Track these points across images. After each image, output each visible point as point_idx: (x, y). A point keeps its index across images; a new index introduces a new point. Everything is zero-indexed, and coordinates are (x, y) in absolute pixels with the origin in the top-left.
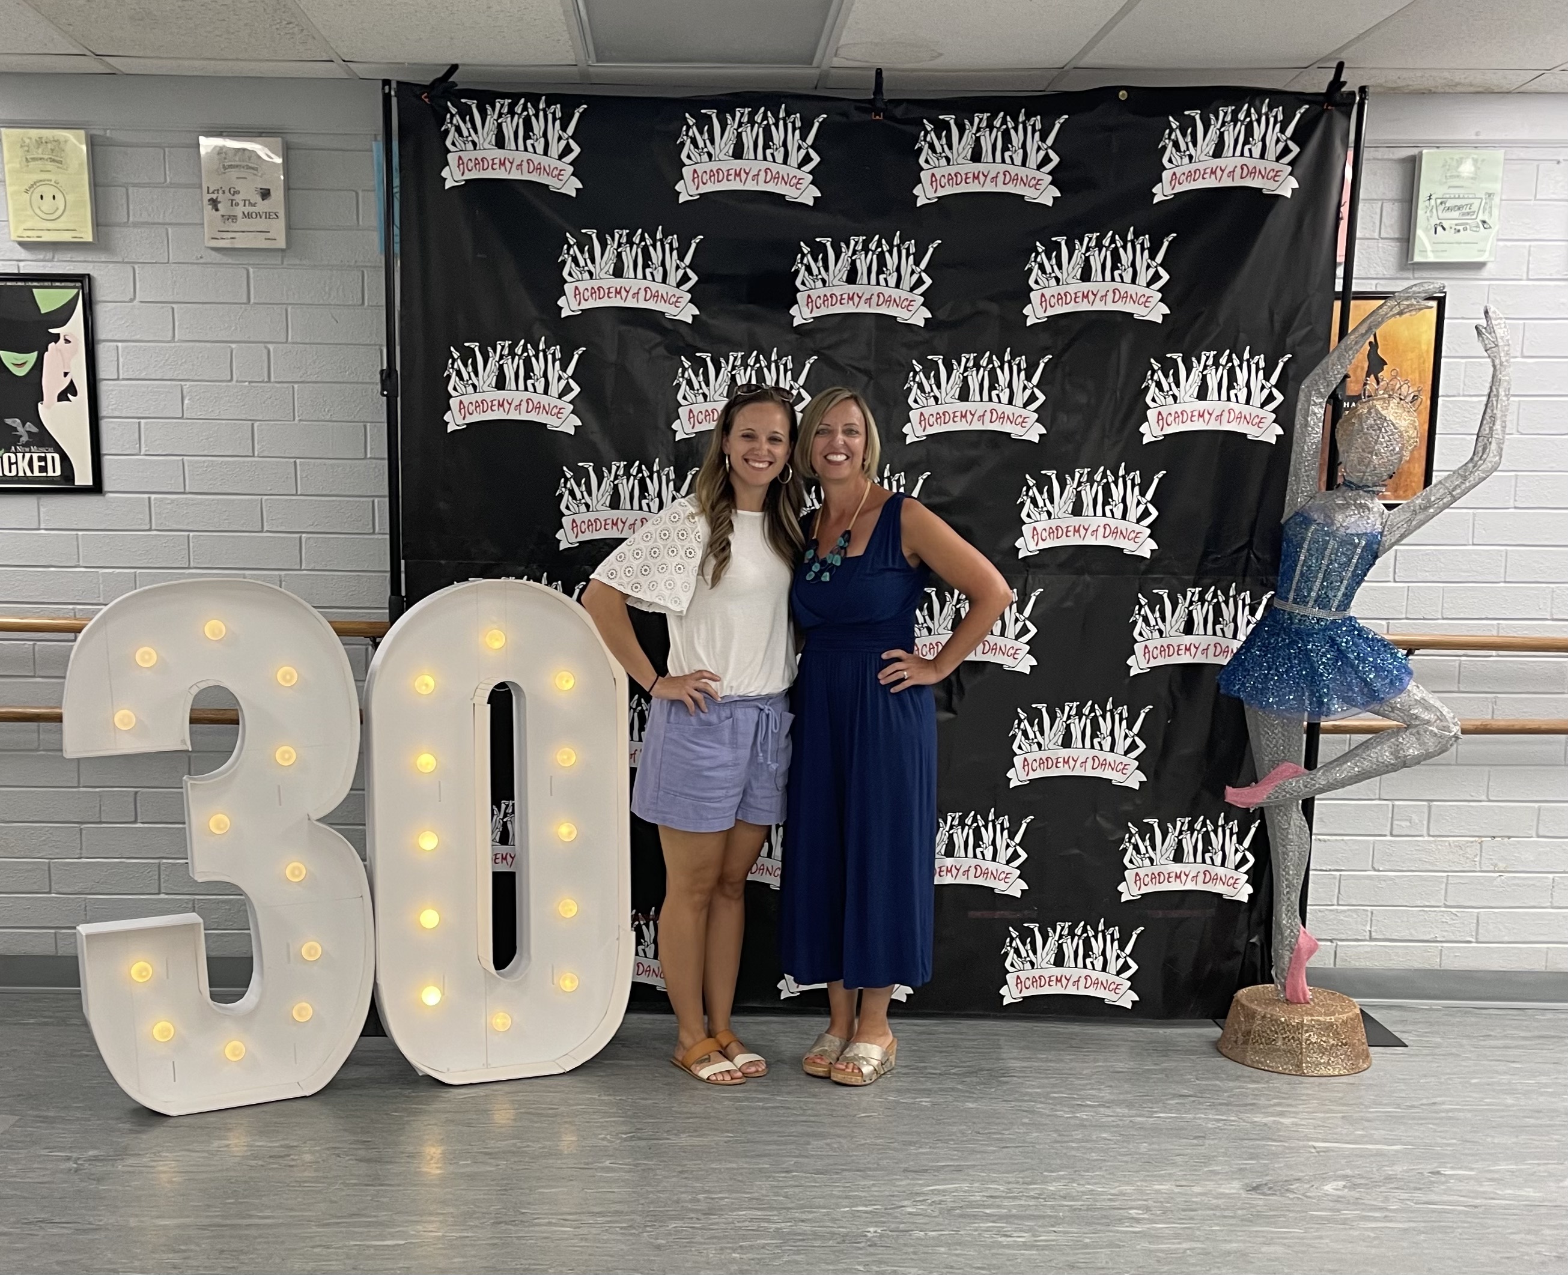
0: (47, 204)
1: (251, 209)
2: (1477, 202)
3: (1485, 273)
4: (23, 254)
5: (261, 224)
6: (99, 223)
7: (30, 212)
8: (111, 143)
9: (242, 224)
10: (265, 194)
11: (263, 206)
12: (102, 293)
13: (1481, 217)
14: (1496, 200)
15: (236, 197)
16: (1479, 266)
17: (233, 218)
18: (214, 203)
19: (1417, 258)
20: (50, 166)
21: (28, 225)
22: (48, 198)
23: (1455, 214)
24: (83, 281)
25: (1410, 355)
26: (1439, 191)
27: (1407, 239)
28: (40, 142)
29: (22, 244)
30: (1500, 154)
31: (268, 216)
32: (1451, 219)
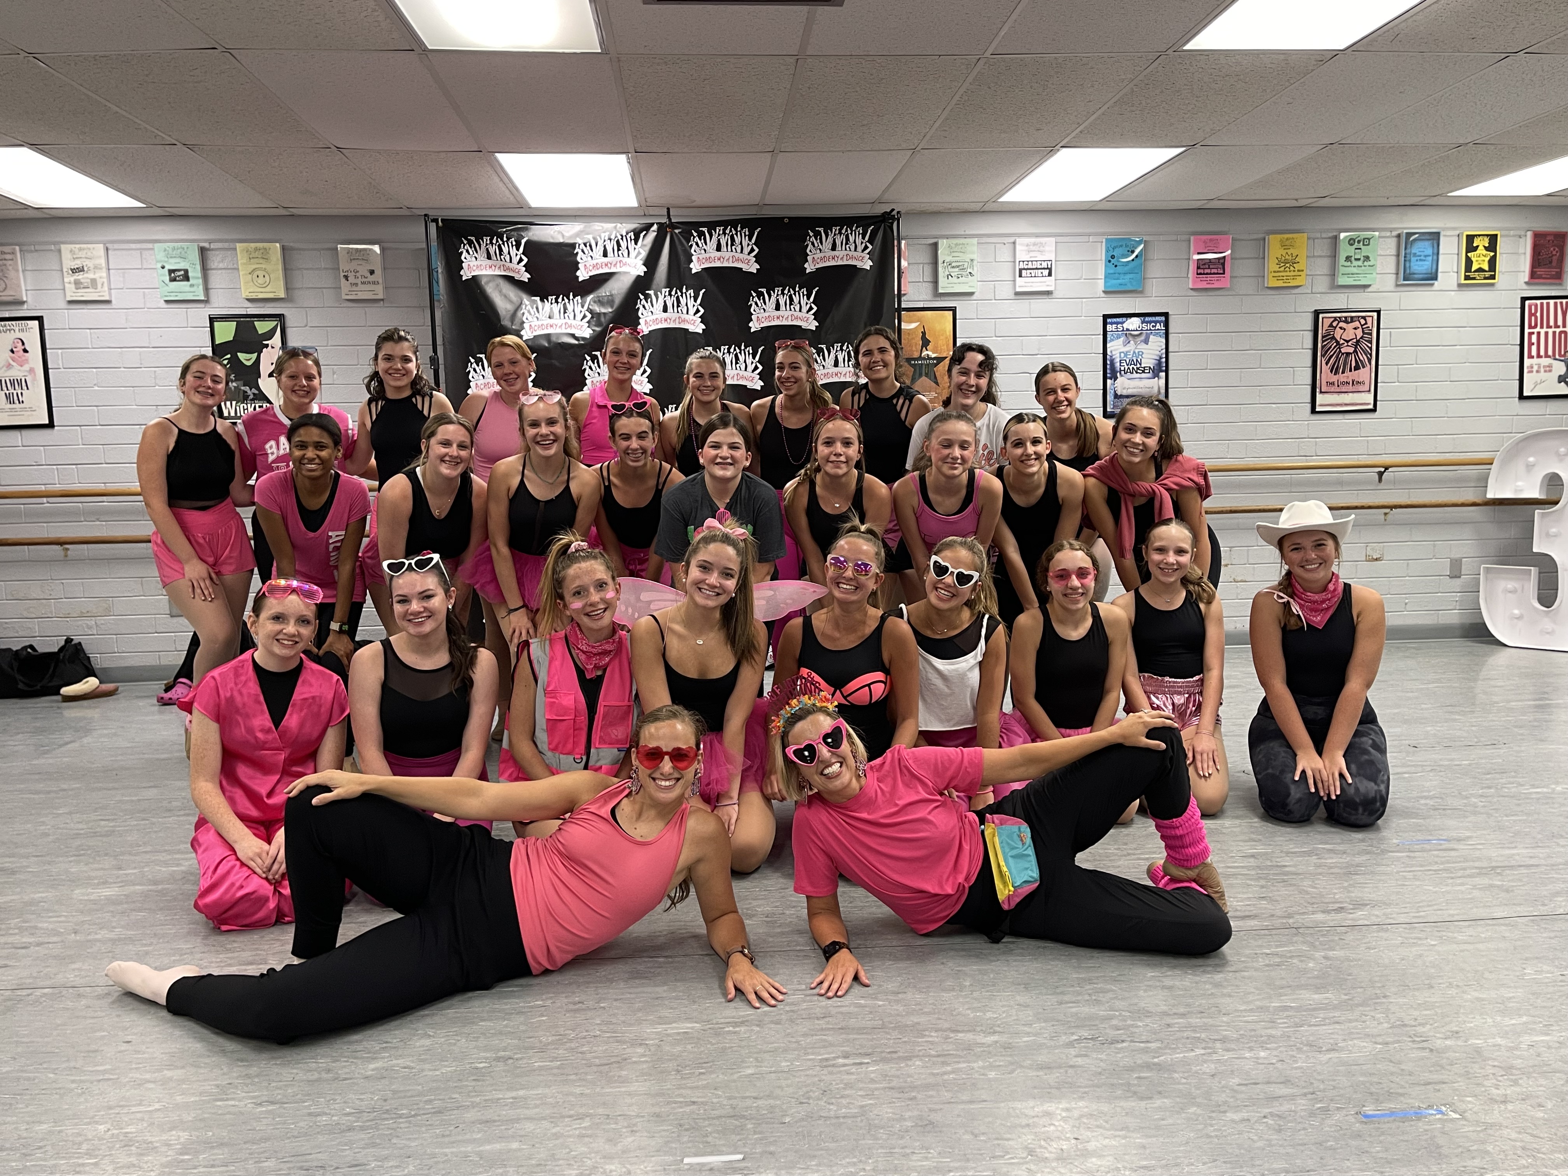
0: (261, 280)
1: (365, 280)
2: (966, 264)
3: (974, 297)
4: (249, 304)
5: (371, 287)
6: (287, 289)
7: (252, 284)
8: (292, 249)
9: (361, 287)
10: (372, 272)
11: (371, 278)
12: (289, 322)
13: (969, 270)
14: (975, 263)
15: (357, 274)
16: (971, 294)
17: (356, 284)
18: (346, 277)
19: (941, 291)
20: (261, 261)
21: (251, 290)
22: (261, 276)
23: (957, 269)
24: (280, 317)
25: (941, 337)
26: (948, 259)
27: (935, 282)
28: (256, 249)
29: (248, 300)
30: (975, 241)
31: (374, 283)
32: (955, 272)
